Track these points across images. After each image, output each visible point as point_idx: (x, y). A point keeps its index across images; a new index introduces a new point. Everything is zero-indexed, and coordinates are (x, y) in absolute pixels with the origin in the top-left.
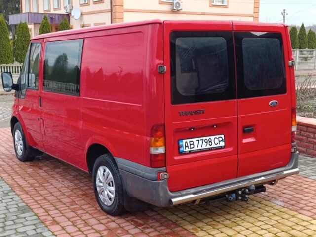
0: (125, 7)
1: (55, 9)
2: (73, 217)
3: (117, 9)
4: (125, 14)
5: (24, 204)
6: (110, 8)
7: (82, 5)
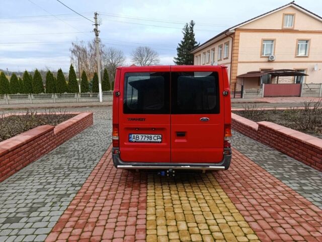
1: (207, 63)
3: (234, 62)
4: (239, 64)
6: (230, 61)
7: (218, 61)
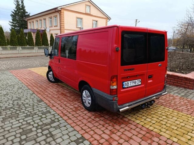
0: (65, 28)
1: (40, 28)
2: (60, 103)
3: (62, 29)
4: (65, 31)
5: (40, 99)
6: (60, 28)
7: (50, 27)
